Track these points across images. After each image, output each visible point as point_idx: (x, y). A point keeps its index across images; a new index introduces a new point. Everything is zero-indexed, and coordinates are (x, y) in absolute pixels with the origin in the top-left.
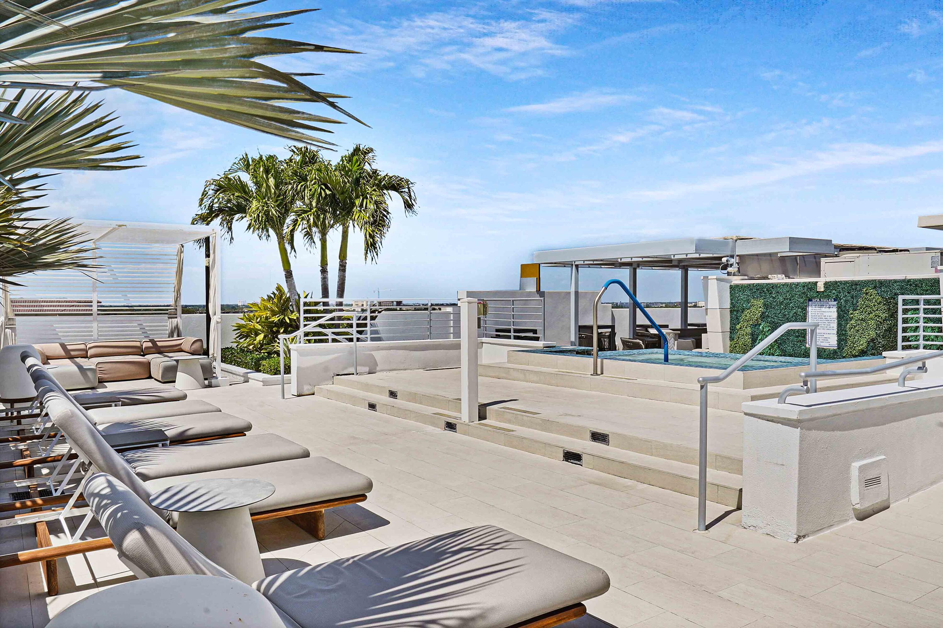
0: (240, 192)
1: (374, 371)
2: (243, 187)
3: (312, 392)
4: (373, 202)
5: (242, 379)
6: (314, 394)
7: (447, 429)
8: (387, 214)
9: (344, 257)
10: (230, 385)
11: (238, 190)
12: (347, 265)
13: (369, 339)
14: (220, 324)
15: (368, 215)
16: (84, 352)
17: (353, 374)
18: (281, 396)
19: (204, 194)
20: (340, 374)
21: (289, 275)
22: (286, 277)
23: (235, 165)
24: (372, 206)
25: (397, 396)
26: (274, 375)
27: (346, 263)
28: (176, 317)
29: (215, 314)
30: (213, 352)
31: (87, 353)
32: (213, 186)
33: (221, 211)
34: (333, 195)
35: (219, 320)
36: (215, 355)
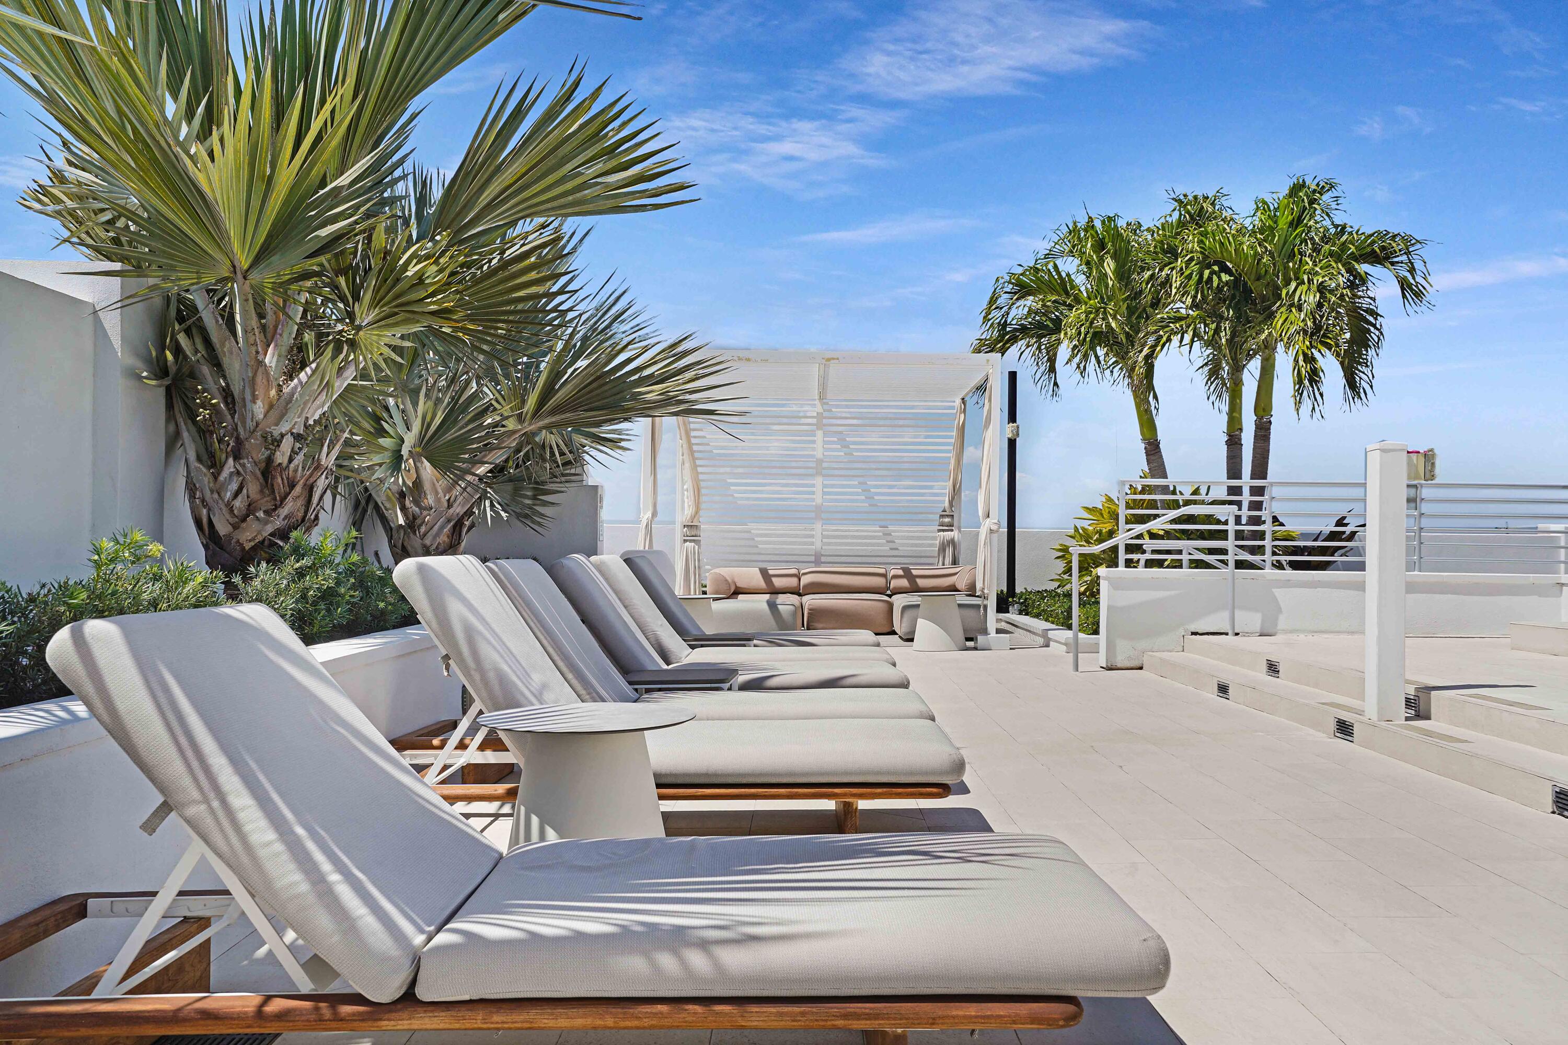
0: (1059, 295)
1: (1271, 631)
2: (1064, 286)
3: (1136, 663)
4: (1314, 288)
5: (1041, 641)
6: (1141, 668)
7: (1338, 735)
8: (1376, 319)
9: (1264, 410)
10: (1011, 649)
11: (1053, 290)
12: (1272, 427)
13: (1268, 564)
14: (996, 535)
15: (1302, 316)
16: (795, 580)
17: (1227, 634)
18: (1071, 667)
19: (993, 300)
20: (1200, 631)
21: (1153, 449)
22: (1147, 454)
23: (1057, 246)
24: (1311, 297)
25: (1278, 671)
26: (1092, 634)
27: (1270, 422)
28: (952, 530)
29: (988, 516)
30: (982, 585)
31: (800, 580)
32: (1011, 286)
33: (1024, 330)
34: (1237, 281)
35: (994, 527)
36: (986, 591)
